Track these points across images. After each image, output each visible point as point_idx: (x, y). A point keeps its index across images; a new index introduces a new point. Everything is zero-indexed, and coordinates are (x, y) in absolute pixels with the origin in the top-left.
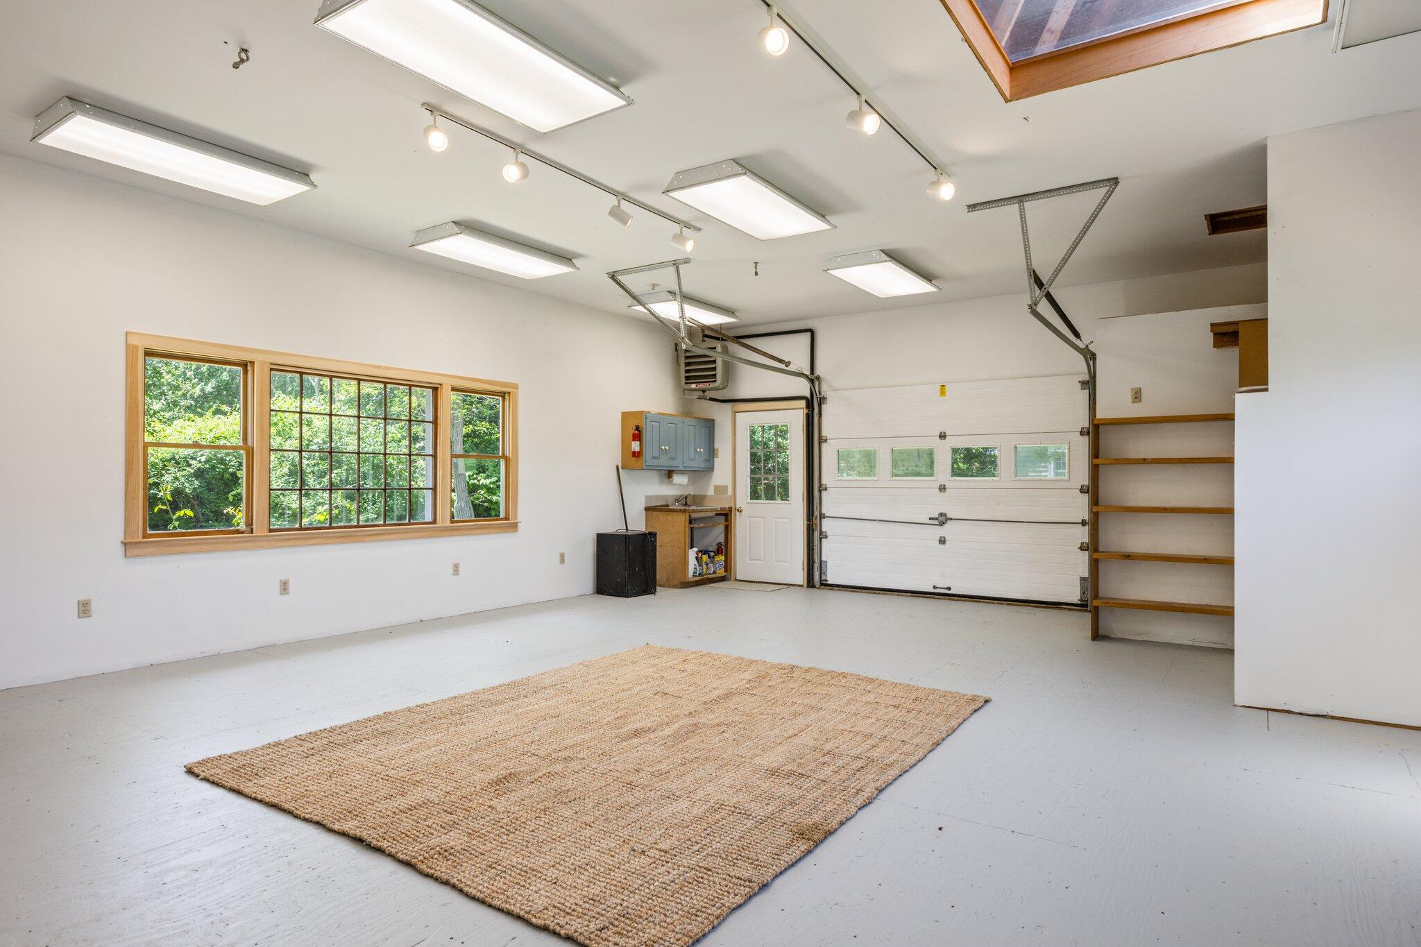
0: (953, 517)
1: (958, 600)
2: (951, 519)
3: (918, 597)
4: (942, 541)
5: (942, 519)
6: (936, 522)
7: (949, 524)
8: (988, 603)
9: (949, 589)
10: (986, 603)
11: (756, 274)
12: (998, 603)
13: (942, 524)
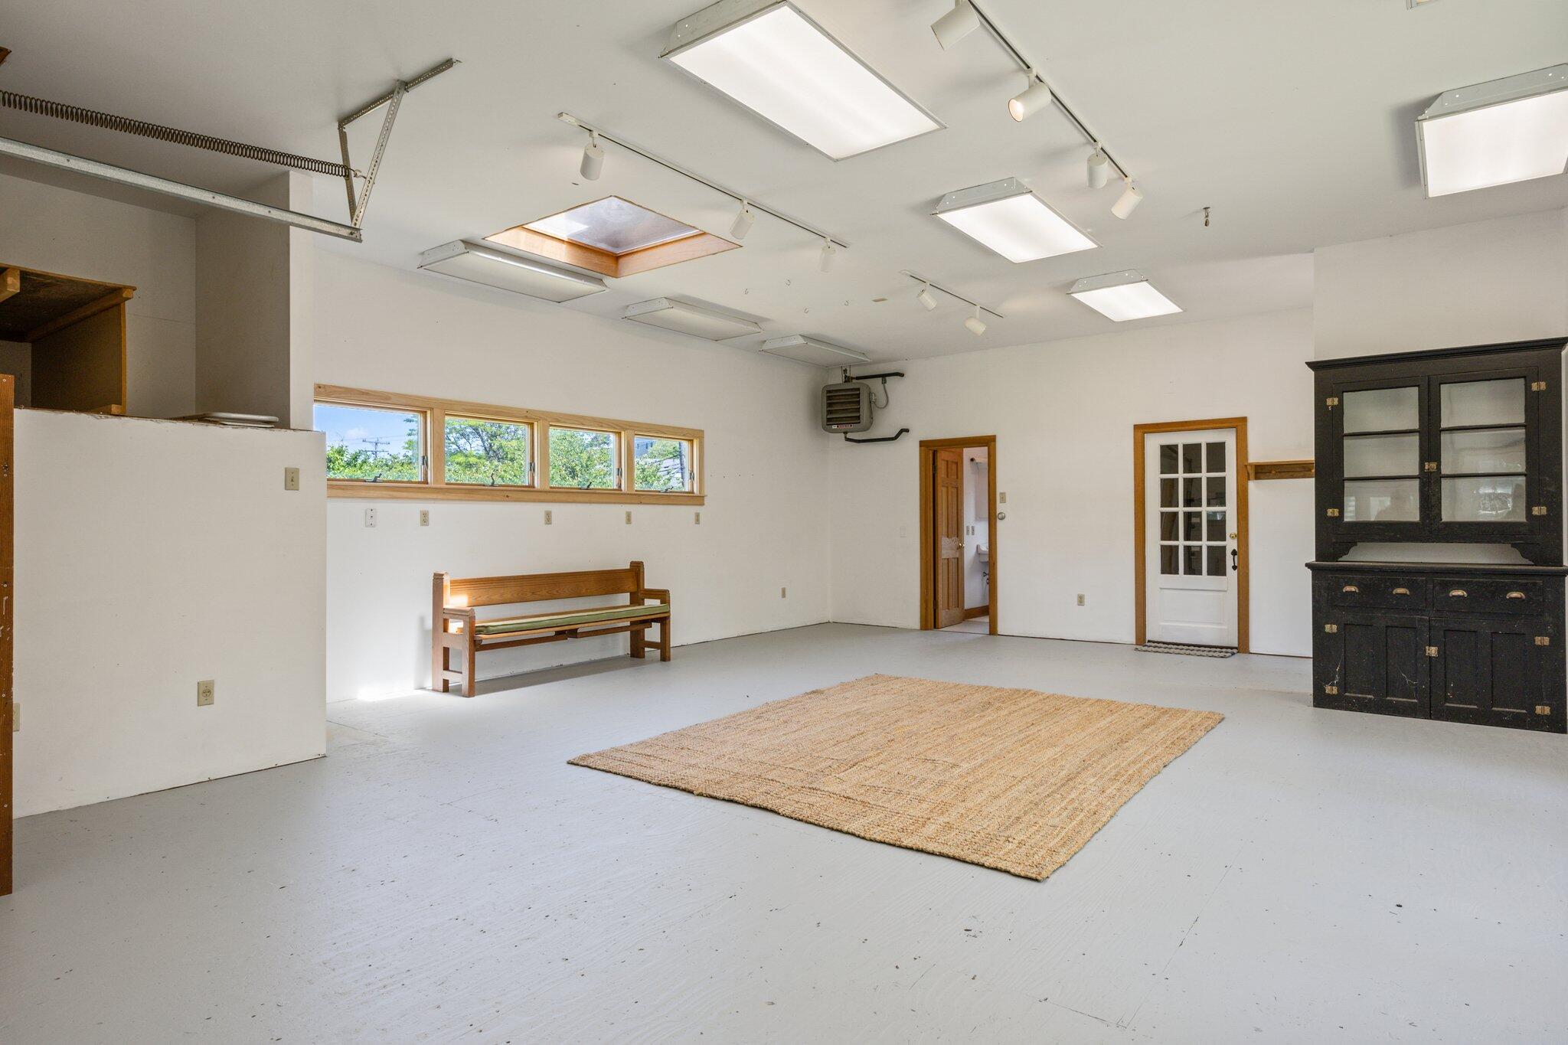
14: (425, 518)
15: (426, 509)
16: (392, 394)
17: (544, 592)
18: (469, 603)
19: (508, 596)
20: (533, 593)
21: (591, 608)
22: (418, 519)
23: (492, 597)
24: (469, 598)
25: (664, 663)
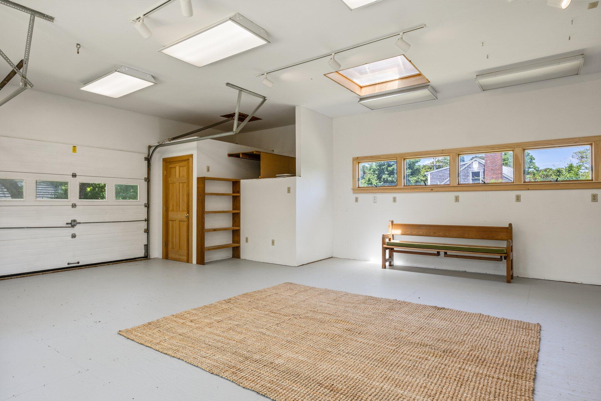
0: (81, 222)
1: (85, 268)
2: (80, 223)
3: (58, 272)
4: (74, 236)
5: (73, 224)
6: (70, 225)
7: (78, 226)
8: (102, 266)
9: (78, 263)
10: (101, 266)
11: (78, 52)
12: (107, 265)
13: (73, 226)
14: (395, 200)
15: (394, 196)
16: (381, 155)
17: (441, 234)
18: (401, 233)
19: (421, 233)
20: (435, 233)
21: (467, 245)
22: (392, 200)
23: (413, 232)
24: (402, 231)
25: (508, 284)
